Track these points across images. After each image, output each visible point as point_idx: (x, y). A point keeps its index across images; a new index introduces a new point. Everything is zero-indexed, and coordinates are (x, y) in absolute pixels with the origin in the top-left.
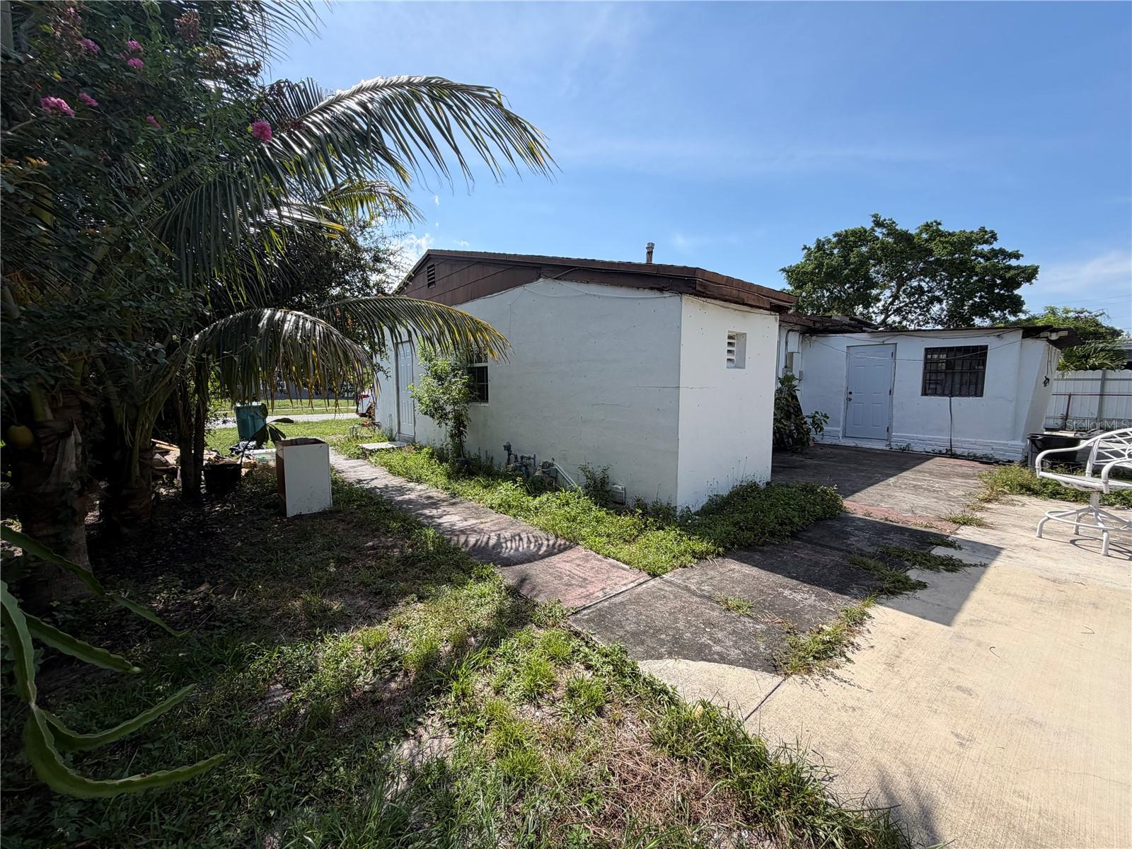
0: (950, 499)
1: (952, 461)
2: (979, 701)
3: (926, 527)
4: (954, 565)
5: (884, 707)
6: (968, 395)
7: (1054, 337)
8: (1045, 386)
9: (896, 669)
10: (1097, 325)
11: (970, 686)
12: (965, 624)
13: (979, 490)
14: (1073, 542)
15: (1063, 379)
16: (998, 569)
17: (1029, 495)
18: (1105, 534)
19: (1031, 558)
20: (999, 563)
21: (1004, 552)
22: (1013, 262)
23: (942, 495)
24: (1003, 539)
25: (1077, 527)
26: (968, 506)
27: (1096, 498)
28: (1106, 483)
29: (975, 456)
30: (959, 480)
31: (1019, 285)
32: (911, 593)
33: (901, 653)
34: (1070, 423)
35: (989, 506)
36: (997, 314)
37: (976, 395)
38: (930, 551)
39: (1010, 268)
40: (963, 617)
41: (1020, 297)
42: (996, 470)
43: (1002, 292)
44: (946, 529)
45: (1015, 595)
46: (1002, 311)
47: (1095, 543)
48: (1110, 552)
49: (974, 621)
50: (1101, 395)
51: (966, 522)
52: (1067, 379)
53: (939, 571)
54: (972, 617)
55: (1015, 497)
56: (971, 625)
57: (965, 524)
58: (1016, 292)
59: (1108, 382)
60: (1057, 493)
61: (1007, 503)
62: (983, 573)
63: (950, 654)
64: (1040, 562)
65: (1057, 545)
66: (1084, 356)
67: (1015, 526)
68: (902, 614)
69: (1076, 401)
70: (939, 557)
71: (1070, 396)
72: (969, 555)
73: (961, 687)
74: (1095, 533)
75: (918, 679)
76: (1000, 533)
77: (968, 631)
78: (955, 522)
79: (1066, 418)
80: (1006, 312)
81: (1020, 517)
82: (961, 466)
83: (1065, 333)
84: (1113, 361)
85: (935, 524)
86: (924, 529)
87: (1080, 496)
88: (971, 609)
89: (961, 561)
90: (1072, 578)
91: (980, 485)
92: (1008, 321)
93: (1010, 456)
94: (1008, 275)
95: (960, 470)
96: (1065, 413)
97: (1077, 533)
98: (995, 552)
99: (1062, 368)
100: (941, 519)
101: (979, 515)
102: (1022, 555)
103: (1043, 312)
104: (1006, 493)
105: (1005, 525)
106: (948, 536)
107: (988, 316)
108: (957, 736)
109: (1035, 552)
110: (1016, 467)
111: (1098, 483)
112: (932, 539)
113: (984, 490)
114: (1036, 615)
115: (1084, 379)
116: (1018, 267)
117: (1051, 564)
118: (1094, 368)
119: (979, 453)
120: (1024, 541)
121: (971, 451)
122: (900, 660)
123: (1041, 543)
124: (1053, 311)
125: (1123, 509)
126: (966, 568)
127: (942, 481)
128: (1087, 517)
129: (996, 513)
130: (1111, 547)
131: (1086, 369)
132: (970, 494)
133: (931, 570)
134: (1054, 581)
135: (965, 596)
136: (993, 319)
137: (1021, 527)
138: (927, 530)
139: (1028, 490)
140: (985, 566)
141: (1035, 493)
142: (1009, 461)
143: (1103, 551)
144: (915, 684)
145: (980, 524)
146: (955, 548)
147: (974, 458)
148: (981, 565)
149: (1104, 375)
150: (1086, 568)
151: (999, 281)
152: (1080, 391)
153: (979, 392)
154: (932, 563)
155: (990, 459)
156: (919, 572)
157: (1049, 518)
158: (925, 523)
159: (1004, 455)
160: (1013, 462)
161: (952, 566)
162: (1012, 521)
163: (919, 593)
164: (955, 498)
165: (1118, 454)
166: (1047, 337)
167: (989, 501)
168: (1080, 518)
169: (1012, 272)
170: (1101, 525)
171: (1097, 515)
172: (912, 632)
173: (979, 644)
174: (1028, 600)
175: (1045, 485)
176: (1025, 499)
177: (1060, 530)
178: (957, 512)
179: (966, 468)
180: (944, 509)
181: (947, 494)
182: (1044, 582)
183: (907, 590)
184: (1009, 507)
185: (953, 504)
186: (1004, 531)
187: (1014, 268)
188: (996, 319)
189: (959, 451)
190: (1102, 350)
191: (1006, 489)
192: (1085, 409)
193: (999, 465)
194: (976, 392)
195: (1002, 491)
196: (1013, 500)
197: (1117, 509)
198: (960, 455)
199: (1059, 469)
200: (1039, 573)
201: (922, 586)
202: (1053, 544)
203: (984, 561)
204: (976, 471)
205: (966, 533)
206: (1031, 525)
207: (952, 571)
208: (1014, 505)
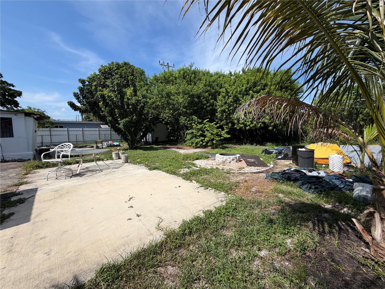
0: (10, 178)
1: (5, 164)
2: (49, 238)
3: (4, 192)
4: (22, 201)
5: (14, 268)
6: (7, 137)
7: (35, 117)
8: (35, 133)
9: (13, 251)
10: (44, 114)
11: (44, 235)
12: (35, 218)
13: (21, 172)
14: (56, 178)
15: (39, 131)
16: (39, 196)
17: (39, 169)
18: (64, 173)
19: (48, 187)
20: (38, 193)
21: (38, 189)
22: (11, 88)
23: (6, 178)
24: (36, 185)
25: (56, 174)
26: (19, 178)
27: (59, 164)
28: (62, 159)
29: (15, 160)
30: (11, 170)
31: (16, 97)
32: (8, 219)
33: (13, 244)
34: (44, 144)
35: (28, 176)
36: (9, 106)
37: (10, 137)
38: (10, 200)
39: (11, 89)
40: (33, 216)
41: (17, 101)
42: (25, 163)
43: (9, 98)
44: (14, 189)
45: (47, 200)
46: (11, 105)
47: (62, 177)
48: (66, 178)
49: (37, 215)
50: (50, 135)
51: (21, 184)
52: (40, 131)
53: (17, 206)
54: (36, 214)
55: (35, 171)
56: (37, 217)
57: (21, 185)
58: (15, 99)
59: (51, 132)
60: (48, 166)
61: (33, 173)
62: (34, 198)
63: (33, 230)
64: (50, 187)
65: (53, 181)
66: (43, 124)
67: (38, 180)
68: (7, 229)
69: (44, 137)
70: (15, 200)
71: (42, 136)
72: (27, 195)
73: (41, 238)
74: (61, 174)
75: (24, 247)
76: (35, 183)
77: (36, 219)
78: (16, 186)
79: (42, 143)
80: (13, 106)
81: (39, 176)
82: (10, 165)
83: (39, 116)
84: (51, 125)
85: (8, 189)
86: (3, 193)
87: (54, 165)
88: (35, 212)
89: (25, 198)
90: (60, 188)
91: (21, 170)
92: (14, 109)
93: (28, 158)
94: (11, 92)
95: (10, 166)
96: (42, 141)
97: (57, 176)
98: (35, 190)
99: (38, 127)
100: (9, 186)
101: (25, 180)
102: (45, 188)
103: (27, 108)
104: (32, 170)
105: (35, 180)
106: (16, 192)
107: (5, 107)
108: (46, 253)
109: (48, 185)
110: (32, 161)
111: (60, 160)
112: (9, 195)
113: (23, 171)
114: (55, 203)
115: (45, 131)
116: (14, 90)
117: (53, 187)
118: (47, 127)
119: (16, 158)
120: (43, 183)
121: (13, 158)
122: (14, 246)
123: (49, 182)
124: (30, 108)
125: (65, 166)
126: (27, 200)
127: (4, 172)
128: (58, 170)
129: (30, 177)
130: (66, 176)
131: (45, 128)
132: (18, 174)
133: (14, 206)
134: (56, 191)
135: (31, 209)
136: (7, 107)
137: (41, 179)
138: (5, 193)
139: (39, 167)
140: (34, 196)
141: (41, 168)
142: (29, 159)
143: (64, 178)
144: (24, 250)
145: (26, 183)
146: (20, 195)
147: (15, 161)
148: (33, 196)
149: (50, 129)
150: (62, 184)
151: (7, 94)
152: (44, 134)
153: (11, 135)
154: (13, 204)
155: (22, 160)
156: (8, 210)
157: (49, 174)
158: (3, 191)
159: (27, 157)
160: (30, 159)
161: (21, 201)
162: (37, 178)
163: (12, 218)
164: (12, 177)
165: (62, 151)
166: (33, 117)
167: (27, 174)
168: (56, 171)
169: (12, 92)
170: (62, 171)
171: (61, 169)
172: (15, 233)
173: (42, 221)
174: (51, 200)
175: (43, 164)
176: (39, 170)
177: (52, 176)
178: (16, 181)
179: (12, 165)
180: (10, 182)
181: (8, 177)
182: (53, 193)
183: (5, 219)
184: (34, 174)
185: (13, 179)
186: (36, 182)
187: (12, 90)
188: (9, 108)
189: (8, 159)
190: (48, 122)
191: (31, 169)
192: (47, 140)
193: (26, 161)
194: (10, 135)
195: (30, 170)
196: (35, 172)
197: (63, 166)
198: (8, 161)
199: (47, 158)
200: (51, 191)
201: (12, 214)
202: (51, 181)
203: (33, 195)
204: (17, 165)
205: (22, 188)
206: (44, 178)
207: (22, 203)
208: (36, 173)
